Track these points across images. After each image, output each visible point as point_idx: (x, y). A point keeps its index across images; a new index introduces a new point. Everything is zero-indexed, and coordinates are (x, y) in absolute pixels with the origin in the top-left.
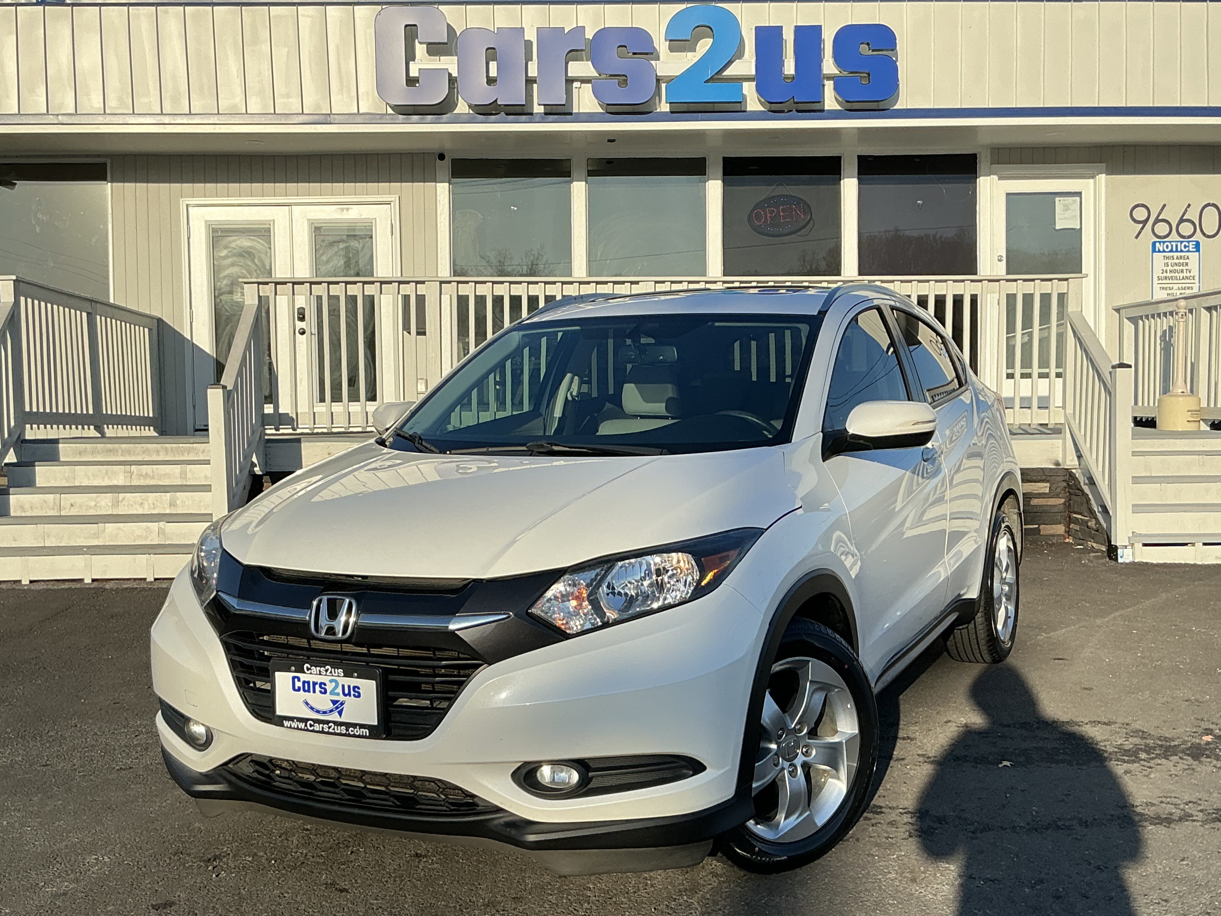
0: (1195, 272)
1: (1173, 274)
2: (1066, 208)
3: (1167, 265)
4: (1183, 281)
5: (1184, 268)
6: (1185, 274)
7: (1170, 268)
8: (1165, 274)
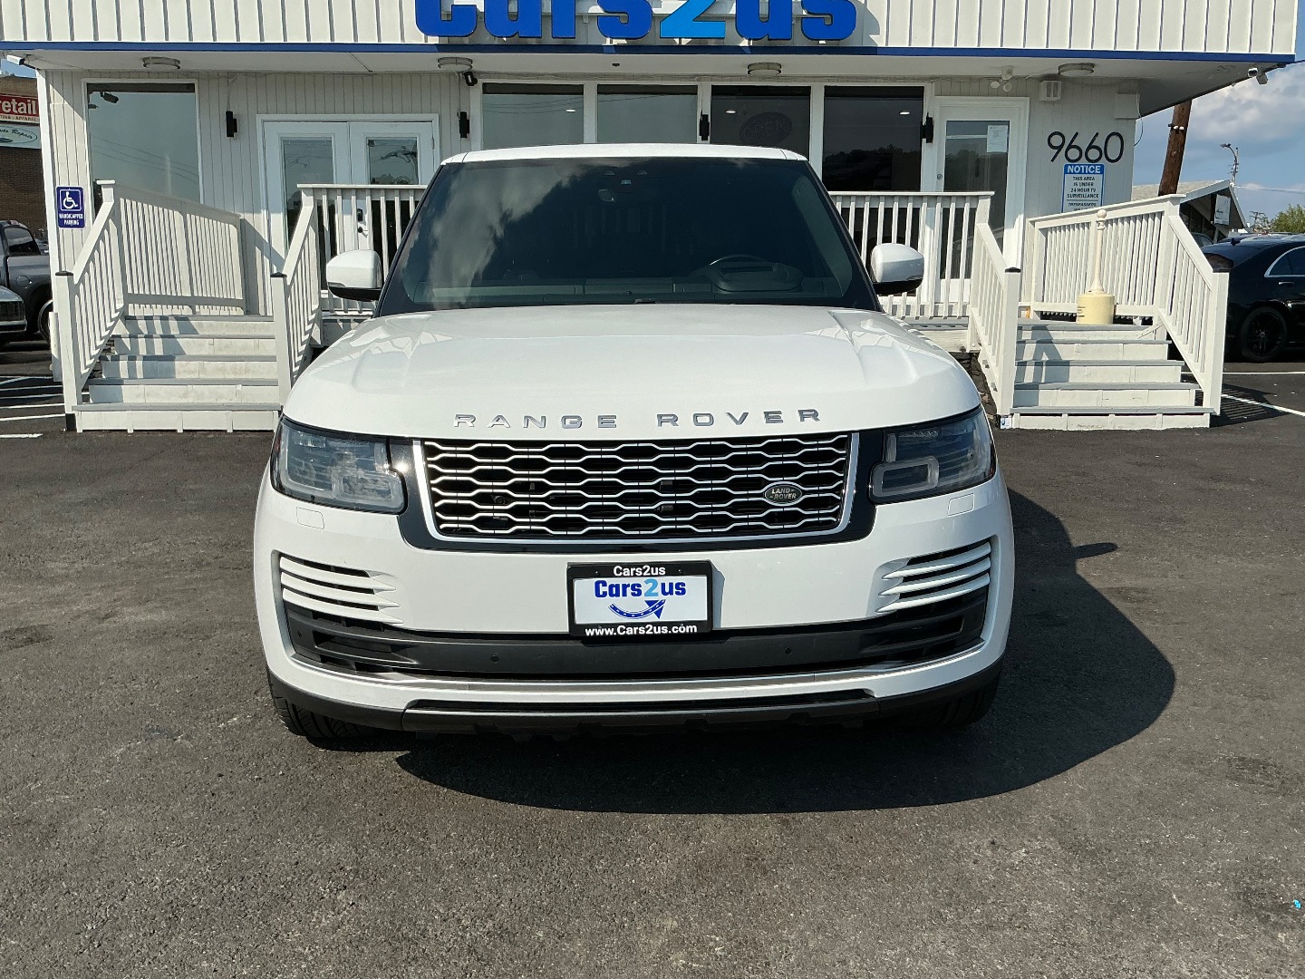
0: (1099, 192)
1: (1079, 193)
2: (996, 135)
3: (1076, 184)
4: (1089, 198)
5: (1090, 187)
6: (1090, 193)
7: (1079, 187)
8: (1074, 193)
